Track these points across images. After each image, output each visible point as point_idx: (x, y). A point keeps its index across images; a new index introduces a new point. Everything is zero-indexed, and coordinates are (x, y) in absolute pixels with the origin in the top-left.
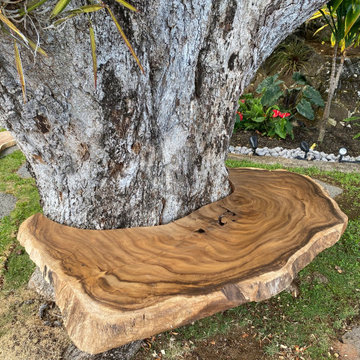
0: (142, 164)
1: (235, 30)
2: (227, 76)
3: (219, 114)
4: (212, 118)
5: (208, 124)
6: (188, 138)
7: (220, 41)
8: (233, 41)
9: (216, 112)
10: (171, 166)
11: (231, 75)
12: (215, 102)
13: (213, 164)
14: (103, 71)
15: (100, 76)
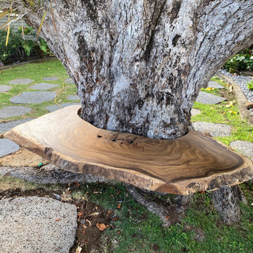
0: (102, 91)
1: (180, 18)
2: (170, 50)
3: (162, 76)
4: (156, 77)
5: (151, 81)
6: (131, 84)
7: (168, 25)
8: (178, 25)
9: (159, 74)
10: (116, 98)
11: (175, 50)
12: (158, 67)
13: (154, 109)
14: (78, 35)
15: (76, 38)
